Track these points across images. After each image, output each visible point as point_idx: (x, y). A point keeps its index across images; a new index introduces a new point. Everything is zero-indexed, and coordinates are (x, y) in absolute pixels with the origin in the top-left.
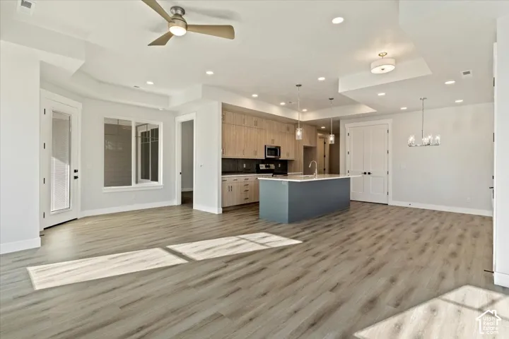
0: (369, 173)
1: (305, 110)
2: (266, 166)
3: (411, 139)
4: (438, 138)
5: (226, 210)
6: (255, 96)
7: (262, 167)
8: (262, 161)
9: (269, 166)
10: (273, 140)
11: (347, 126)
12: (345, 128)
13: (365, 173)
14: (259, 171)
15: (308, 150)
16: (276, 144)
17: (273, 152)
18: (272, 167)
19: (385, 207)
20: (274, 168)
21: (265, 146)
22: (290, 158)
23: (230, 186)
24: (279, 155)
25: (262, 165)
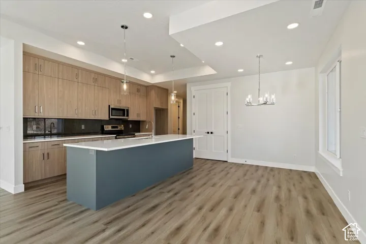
0: (212, 133)
1: (153, 72)
2: (112, 127)
3: (249, 98)
4: (273, 97)
6: (81, 43)
7: (108, 128)
8: (108, 122)
9: (116, 127)
10: (119, 101)
11: (193, 89)
12: (191, 91)
13: (208, 133)
15: (159, 111)
16: (123, 105)
17: (122, 112)
18: (121, 127)
19: (225, 164)
20: (123, 129)
21: (109, 106)
22: (141, 119)
23: (46, 153)
24: (128, 116)
25: (107, 126)
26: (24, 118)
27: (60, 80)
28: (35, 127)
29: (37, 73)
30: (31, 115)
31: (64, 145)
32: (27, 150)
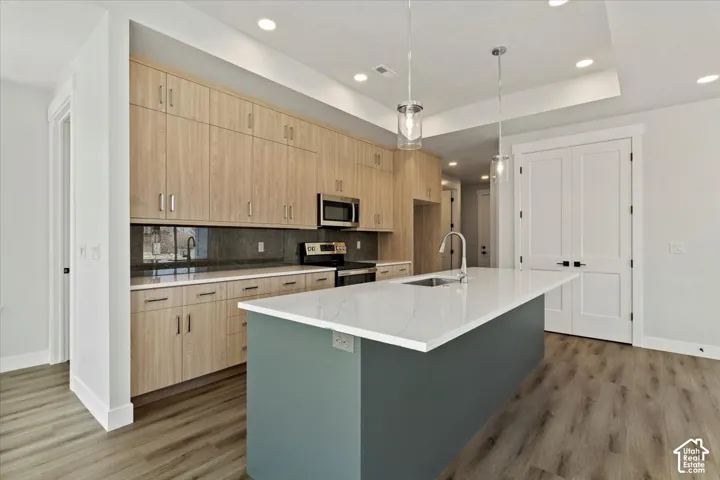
0: (577, 264)
2: (323, 248)
5: (146, 406)
7: (314, 249)
8: (312, 235)
9: (331, 248)
10: (339, 184)
12: (512, 157)
13: (566, 264)
14: (304, 260)
15: (422, 209)
16: (347, 194)
17: (340, 212)
18: (340, 248)
20: (344, 252)
21: (319, 195)
22: (384, 226)
23: (185, 316)
24: (357, 220)
25: (311, 245)
26: (132, 225)
27: (215, 130)
28: (158, 247)
29: (164, 110)
30: (149, 217)
31: (242, 305)
32: (141, 308)
